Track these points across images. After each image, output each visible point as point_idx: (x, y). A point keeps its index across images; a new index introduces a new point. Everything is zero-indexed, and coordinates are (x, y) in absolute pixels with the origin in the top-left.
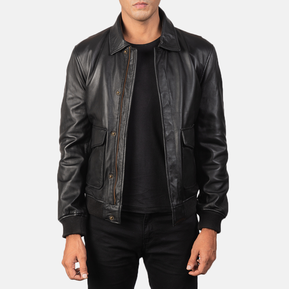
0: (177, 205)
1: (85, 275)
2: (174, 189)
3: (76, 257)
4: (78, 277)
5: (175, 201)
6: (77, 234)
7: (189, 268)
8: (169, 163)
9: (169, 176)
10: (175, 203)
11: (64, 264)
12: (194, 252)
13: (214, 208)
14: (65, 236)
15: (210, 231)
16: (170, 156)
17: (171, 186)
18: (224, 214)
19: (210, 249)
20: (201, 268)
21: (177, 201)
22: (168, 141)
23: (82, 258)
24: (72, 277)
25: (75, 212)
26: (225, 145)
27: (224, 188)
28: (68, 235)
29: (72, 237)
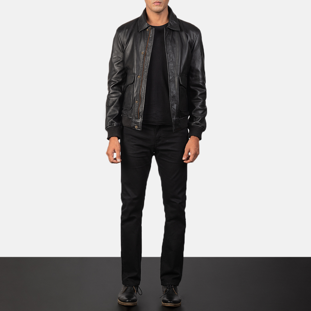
0: (176, 120)
1: (119, 160)
2: (174, 110)
3: (114, 149)
4: (115, 161)
5: (175, 117)
6: (115, 136)
7: (184, 159)
8: (171, 95)
9: (171, 102)
10: (174, 118)
11: (108, 154)
12: (186, 150)
13: (198, 124)
14: (108, 139)
15: (196, 137)
16: (172, 91)
17: (172, 108)
18: (204, 128)
19: (196, 147)
20: (191, 158)
21: (176, 118)
22: (171, 82)
23: (118, 150)
24: (112, 161)
25: (115, 124)
26: (205, 88)
27: (204, 114)
28: (110, 138)
29: (112, 138)
